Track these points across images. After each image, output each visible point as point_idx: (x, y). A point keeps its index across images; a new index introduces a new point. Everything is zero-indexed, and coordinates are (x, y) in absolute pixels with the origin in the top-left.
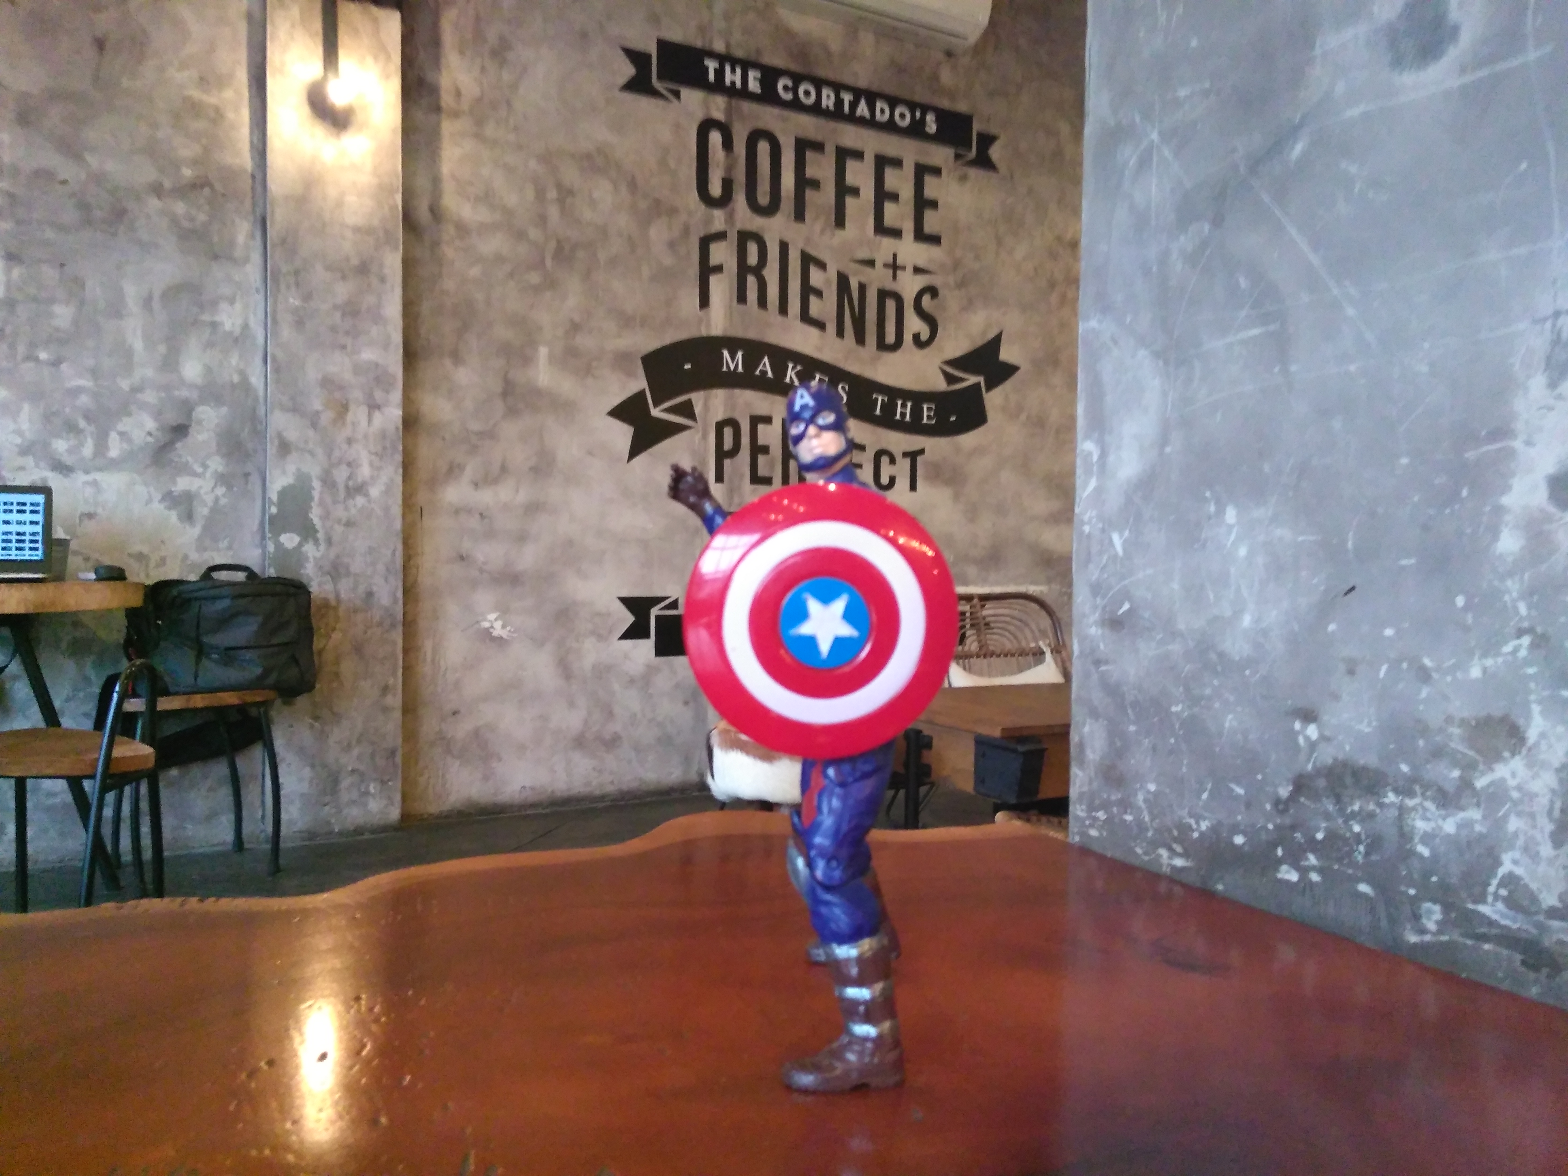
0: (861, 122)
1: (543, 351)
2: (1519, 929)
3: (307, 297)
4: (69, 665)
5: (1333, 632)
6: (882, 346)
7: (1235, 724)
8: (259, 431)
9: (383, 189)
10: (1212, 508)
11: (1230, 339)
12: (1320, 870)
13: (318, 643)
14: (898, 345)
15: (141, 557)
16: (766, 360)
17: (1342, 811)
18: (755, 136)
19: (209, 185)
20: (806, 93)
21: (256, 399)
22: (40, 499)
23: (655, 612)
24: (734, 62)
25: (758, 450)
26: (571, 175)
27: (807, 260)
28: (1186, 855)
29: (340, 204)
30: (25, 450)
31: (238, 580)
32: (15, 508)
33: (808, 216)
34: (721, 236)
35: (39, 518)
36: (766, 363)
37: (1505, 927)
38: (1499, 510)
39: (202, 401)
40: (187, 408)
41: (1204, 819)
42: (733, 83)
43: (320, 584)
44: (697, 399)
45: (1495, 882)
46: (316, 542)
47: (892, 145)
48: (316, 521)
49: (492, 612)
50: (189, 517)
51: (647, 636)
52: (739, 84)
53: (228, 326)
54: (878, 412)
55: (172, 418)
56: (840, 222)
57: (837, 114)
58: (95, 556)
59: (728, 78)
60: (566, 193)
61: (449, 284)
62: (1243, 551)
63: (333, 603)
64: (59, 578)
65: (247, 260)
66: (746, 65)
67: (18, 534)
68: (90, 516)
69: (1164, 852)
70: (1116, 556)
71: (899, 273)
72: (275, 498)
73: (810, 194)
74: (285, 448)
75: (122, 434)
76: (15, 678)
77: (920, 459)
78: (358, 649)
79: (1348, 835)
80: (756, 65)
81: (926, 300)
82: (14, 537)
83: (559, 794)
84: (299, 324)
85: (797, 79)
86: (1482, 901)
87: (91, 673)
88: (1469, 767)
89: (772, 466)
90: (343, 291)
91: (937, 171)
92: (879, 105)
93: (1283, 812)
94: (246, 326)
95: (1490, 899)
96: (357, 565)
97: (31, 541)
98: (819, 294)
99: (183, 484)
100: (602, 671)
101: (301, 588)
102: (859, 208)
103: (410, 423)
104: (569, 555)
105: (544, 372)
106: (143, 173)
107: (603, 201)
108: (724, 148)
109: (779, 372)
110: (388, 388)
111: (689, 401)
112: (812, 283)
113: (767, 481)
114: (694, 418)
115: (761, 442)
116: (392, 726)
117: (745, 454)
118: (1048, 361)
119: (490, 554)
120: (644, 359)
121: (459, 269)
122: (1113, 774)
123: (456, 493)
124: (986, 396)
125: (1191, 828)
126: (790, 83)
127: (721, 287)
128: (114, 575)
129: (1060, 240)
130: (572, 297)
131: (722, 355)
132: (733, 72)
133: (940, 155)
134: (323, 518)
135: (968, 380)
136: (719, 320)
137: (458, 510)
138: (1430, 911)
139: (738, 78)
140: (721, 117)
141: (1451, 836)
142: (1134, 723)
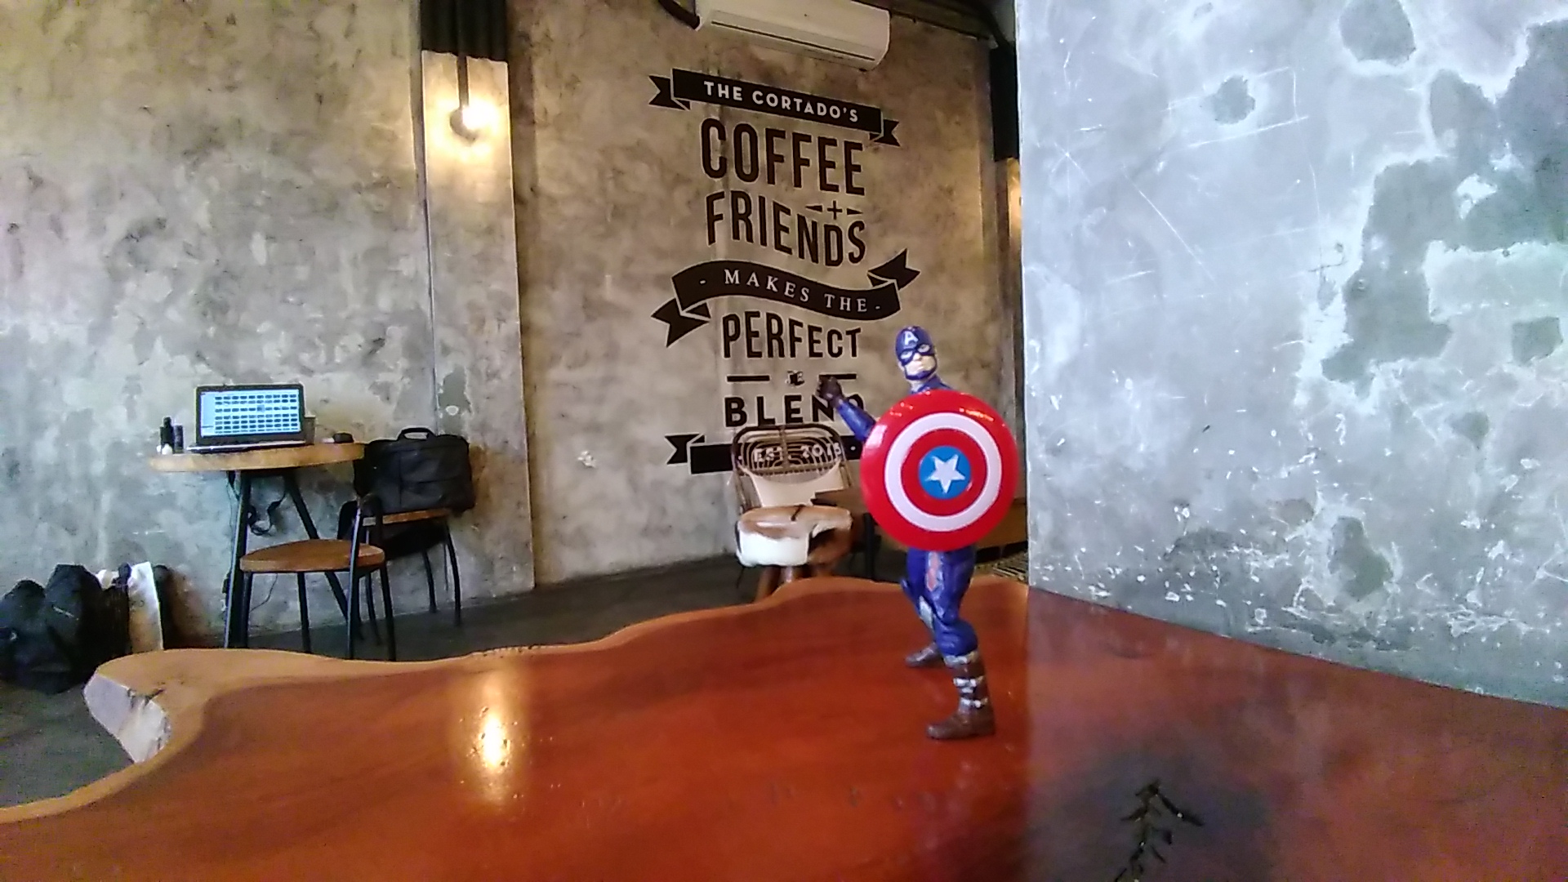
0: (808, 117)
1: (608, 277)
2: (1312, 620)
3: (455, 251)
4: (320, 499)
5: (1196, 453)
6: (829, 262)
7: (1136, 510)
8: (429, 340)
9: (500, 177)
10: (1117, 380)
11: (1124, 278)
12: (1192, 594)
13: (474, 477)
14: (839, 262)
15: (359, 426)
16: (754, 275)
17: (1205, 559)
18: (740, 129)
19: (389, 182)
20: (772, 100)
21: (426, 320)
22: (296, 392)
23: (689, 444)
24: (724, 82)
25: (752, 334)
26: (621, 161)
27: (778, 208)
28: (1107, 589)
30: (284, 361)
31: (422, 438)
32: (281, 399)
33: (777, 180)
34: (721, 195)
35: (296, 404)
36: (754, 277)
37: (1302, 619)
38: (1294, 381)
39: (392, 323)
40: (383, 327)
41: (1118, 567)
42: (724, 95)
43: (472, 439)
44: (709, 302)
45: (1298, 594)
47: (830, 132)
48: (469, 397)
49: (585, 450)
50: (387, 398)
51: (685, 461)
52: (727, 96)
53: (405, 273)
54: (829, 306)
55: (375, 334)
56: (798, 184)
57: (792, 112)
58: (332, 427)
59: (721, 92)
60: (618, 173)
61: (545, 236)
62: (1138, 406)
63: (483, 448)
64: (312, 443)
65: (415, 229)
66: (732, 84)
67: (284, 416)
68: (326, 401)
69: (1093, 588)
71: (838, 214)
72: (441, 383)
73: (777, 166)
74: (446, 350)
75: (343, 347)
76: (288, 508)
77: (857, 335)
78: (501, 479)
79: (1210, 572)
80: (738, 84)
81: (856, 231)
82: (282, 418)
83: (634, 566)
84: (451, 269)
85: (766, 91)
86: (1291, 606)
87: (333, 503)
88: (1281, 530)
89: (761, 344)
90: (478, 245)
91: (859, 147)
92: (819, 105)
93: (1168, 561)
94: (417, 272)
95: (1295, 604)
96: (496, 424)
97: (293, 420)
98: (786, 230)
99: (383, 377)
100: (658, 485)
101: (462, 441)
102: (810, 173)
103: (525, 329)
104: (632, 410)
105: (609, 291)
106: (348, 177)
107: (642, 177)
108: (720, 138)
109: (763, 282)
110: (509, 307)
111: (705, 305)
112: (782, 223)
113: (759, 355)
114: (708, 316)
115: (753, 329)
116: (525, 528)
117: (743, 338)
118: (938, 268)
119: (581, 412)
120: (674, 279)
121: (551, 226)
122: (1057, 543)
123: (557, 373)
124: (898, 292)
125: (1110, 573)
126: (761, 94)
127: (722, 229)
128: (345, 439)
129: (941, 188)
130: (626, 241)
131: (725, 273)
132: (723, 89)
133: (861, 136)
134: (473, 394)
135: (886, 282)
136: (722, 250)
137: (559, 385)
138: (1260, 613)
139: (726, 92)
140: (717, 118)
141: (1271, 569)
142: (1070, 512)
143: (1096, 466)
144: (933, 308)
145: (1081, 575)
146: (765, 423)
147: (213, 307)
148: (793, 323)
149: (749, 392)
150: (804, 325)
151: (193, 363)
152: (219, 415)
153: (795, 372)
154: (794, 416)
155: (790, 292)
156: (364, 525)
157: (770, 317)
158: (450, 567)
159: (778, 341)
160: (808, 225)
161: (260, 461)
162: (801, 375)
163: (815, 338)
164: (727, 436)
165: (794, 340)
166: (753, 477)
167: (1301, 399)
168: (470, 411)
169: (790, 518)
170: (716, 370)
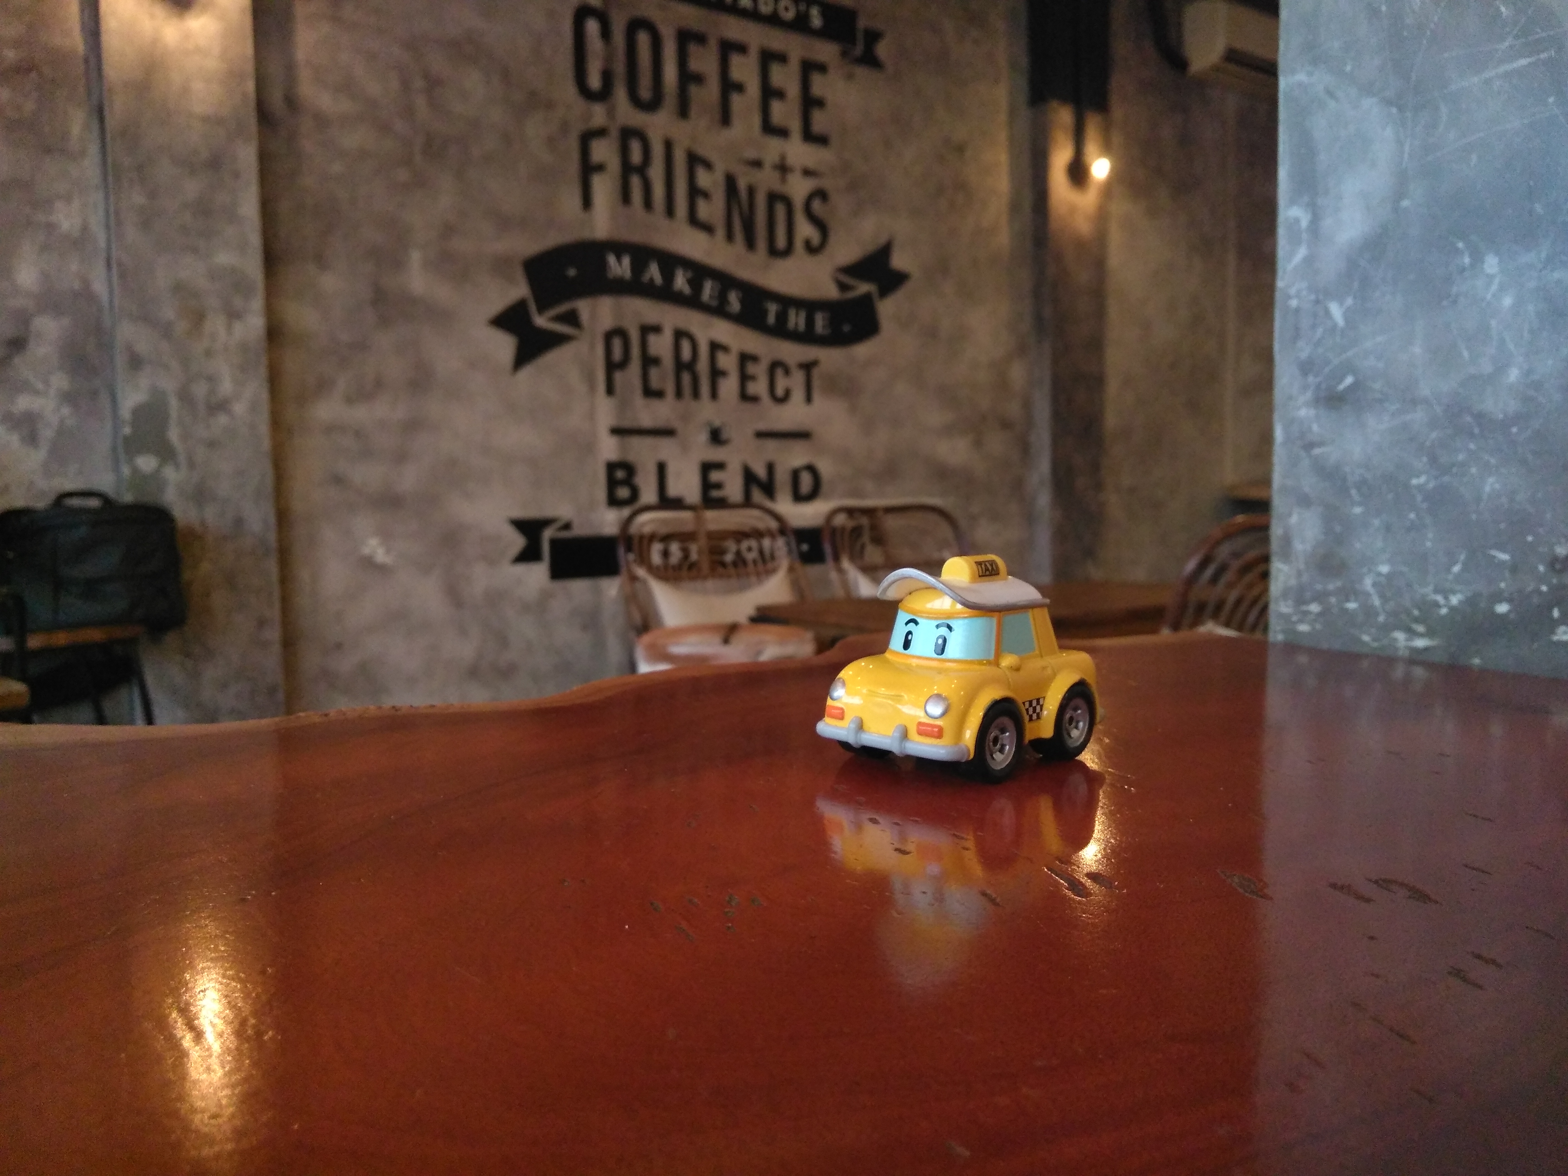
0: (744, 14)
1: (416, 257)
3: (152, 195)
6: (773, 252)
7: (1497, 486)
8: (106, 343)
10: (1467, 260)
14: (788, 251)
16: (654, 265)
18: (636, 25)
23: (548, 534)
25: (649, 361)
26: (439, 64)
27: (694, 160)
28: (1430, 633)
29: (185, 90)
31: (93, 507)
33: (694, 111)
34: (601, 132)
36: (654, 272)
39: (40, 311)
40: (24, 319)
41: (1454, 592)
43: (184, 511)
44: (584, 307)
46: (177, 466)
47: (777, 40)
48: (175, 441)
49: (374, 537)
50: (32, 439)
51: (541, 560)
53: (65, 228)
54: (770, 321)
55: (9, 329)
56: (725, 119)
60: (433, 83)
61: (308, 180)
63: (198, 530)
65: (83, 153)
69: (1400, 636)
70: (1335, 326)
71: (788, 175)
72: (128, 417)
73: (693, 90)
74: (136, 362)
77: (814, 370)
78: (230, 580)
81: (816, 205)
84: (146, 224)
89: (664, 378)
90: (192, 188)
91: (822, 68)
93: (1560, 572)
94: (85, 228)
96: (223, 488)
98: (706, 195)
99: (23, 403)
100: (495, 598)
101: (163, 517)
102: (745, 105)
103: (274, 333)
104: (453, 474)
105: (417, 279)
107: (474, 92)
108: (602, 38)
109: (668, 277)
110: (247, 294)
111: (575, 309)
112: (699, 184)
113: (659, 394)
114: (580, 329)
115: (651, 353)
116: (271, 662)
117: (635, 366)
118: (940, 269)
119: (366, 475)
120: (525, 263)
121: (319, 164)
122: (1331, 562)
123: (327, 410)
124: (878, 305)
125: (1437, 604)
127: (603, 187)
129: (947, 143)
130: (445, 197)
131: (607, 260)
133: (826, 51)
134: (182, 438)
135: (860, 288)
136: (603, 222)
137: (330, 429)
140: (598, 4)
142: (1360, 504)
143: (1418, 416)
145: (1377, 614)
146: (667, 502)
148: (714, 347)
149: (645, 454)
150: (732, 349)
153: (717, 424)
154: (713, 493)
155: (710, 297)
157: (680, 334)
159: (691, 375)
160: (741, 191)
162: (726, 429)
163: (749, 372)
164: (610, 522)
165: (716, 374)
166: (651, 582)
170: (591, 415)
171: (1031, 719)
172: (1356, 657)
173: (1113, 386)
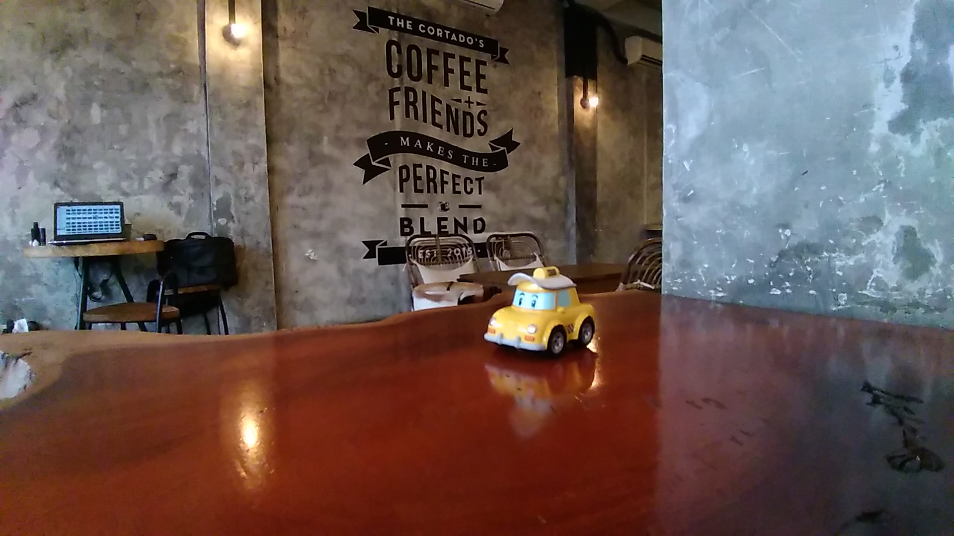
0: (453, 42)
1: (326, 138)
2: (880, 298)
3: (224, 117)
4: (135, 278)
5: (797, 191)
6: (466, 135)
7: (749, 234)
8: (207, 175)
9: (255, 71)
10: (736, 146)
11: (742, 75)
12: (791, 288)
13: (238, 264)
14: (472, 134)
15: (160, 231)
16: (419, 141)
17: (802, 263)
18: (411, 48)
19: (182, 71)
20: (431, 30)
21: (205, 160)
22: (118, 207)
23: (377, 247)
24: (401, 17)
25: (417, 178)
26: (334, 64)
27: (434, 99)
28: (724, 291)
29: (237, 76)
30: (111, 187)
31: (202, 238)
32: (109, 211)
33: (433, 81)
34: (398, 89)
35: (119, 215)
37: (872, 298)
38: (870, 136)
39: (182, 163)
40: (176, 166)
41: (733, 275)
42: (400, 26)
43: (236, 240)
44: (391, 157)
45: (870, 281)
47: (466, 52)
48: (233, 212)
49: (310, 249)
50: (179, 213)
51: (375, 257)
52: (403, 26)
53: (191, 131)
54: (465, 162)
55: (171, 171)
56: (446, 84)
57: (443, 39)
58: (141, 231)
59: (398, 24)
60: (332, 72)
61: (284, 110)
62: (752, 162)
63: (242, 247)
64: (128, 240)
65: (198, 102)
66: (406, 19)
67: (111, 222)
68: (138, 214)
69: (712, 291)
70: (686, 171)
71: (471, 105)
72: (215, 203)
73: (434, 72)
74: (218, 182)
75: (149, 179)
76: (114, 284)
77: (482, 181)
78: (255, 266)
79: (805, 272)
80: (410, 19)
81: (482, 116)
82: (109, 224)
84: (222, 129)
85: (427, 24)
86: (866, 289)
87: (143, 281)
88: (859, 238)
89: (423, 185)
90: (240, 114)
91: (484, 63)
92: (460, 36)
93: (773, 267)
94: (199, 130)
95: (868, 288)
96: (252, 230)
97: (116, 225)
98: (439, 113)
99: (176, 199)
100: (357, 272)
101: (229, 242)
102: (454, 78)
103: (271, 170)
104: (341, 224)
105: (326, 147)
106: (156, 67)
107: (348, 75)
108: (398, 53)
109: (424, 145)
110: (261, 156)
111: (388, 158)
112: (436, 109)
113: (421, 191)
114: (391, 166)
115: (418, 175)
116: (271, 298)
117: (412, 180)
118: (531, 141)
119: (307, 224)
120: (368, 141)
121: (289, 104)
122: (685, 263)
123: (291, 199)
124: (507, 155)
125: (727, 280)
126: (424, 26)
127: (399, 111)
128: (151, 238)
129: (534, 92)
130: (337, 115)
131: (401, 138)
132: (400, 21)
133: (486, 57)
134: (236, 212)
135: (500, 148)
136: (398, 125)
137: (293, 207)
138: (842, 297)
139: (402, 24)
140: (396, 40)
141: (852, 265)
142: (697, 241)
143: (718, 207)
144: (528, 166)
145: (704, 283)
146: (424, 234)
147: (66, 152)
148: (443, 172)
149: (416, 215)
150: (450, 173)
151: (51, 189)
152: (68, 221)
153: (444, 203)
154: (442, 230)
155: (441, 153)
156: (165, 294)
157: (429, 168)
158: (221, 322)
159: (433, 183)
160: (453, 110)
161: (95, 251)
162: (447, 204)
163: (456, 182)
164: (402, 242)
165: (443, 183)
166: (419, 265)
167: (874, 148)
168: (234, 222)
169: (446, 288)
170: (394, 200)
171: (569, 332)
172: (695, 300)
173: (600, 187)
